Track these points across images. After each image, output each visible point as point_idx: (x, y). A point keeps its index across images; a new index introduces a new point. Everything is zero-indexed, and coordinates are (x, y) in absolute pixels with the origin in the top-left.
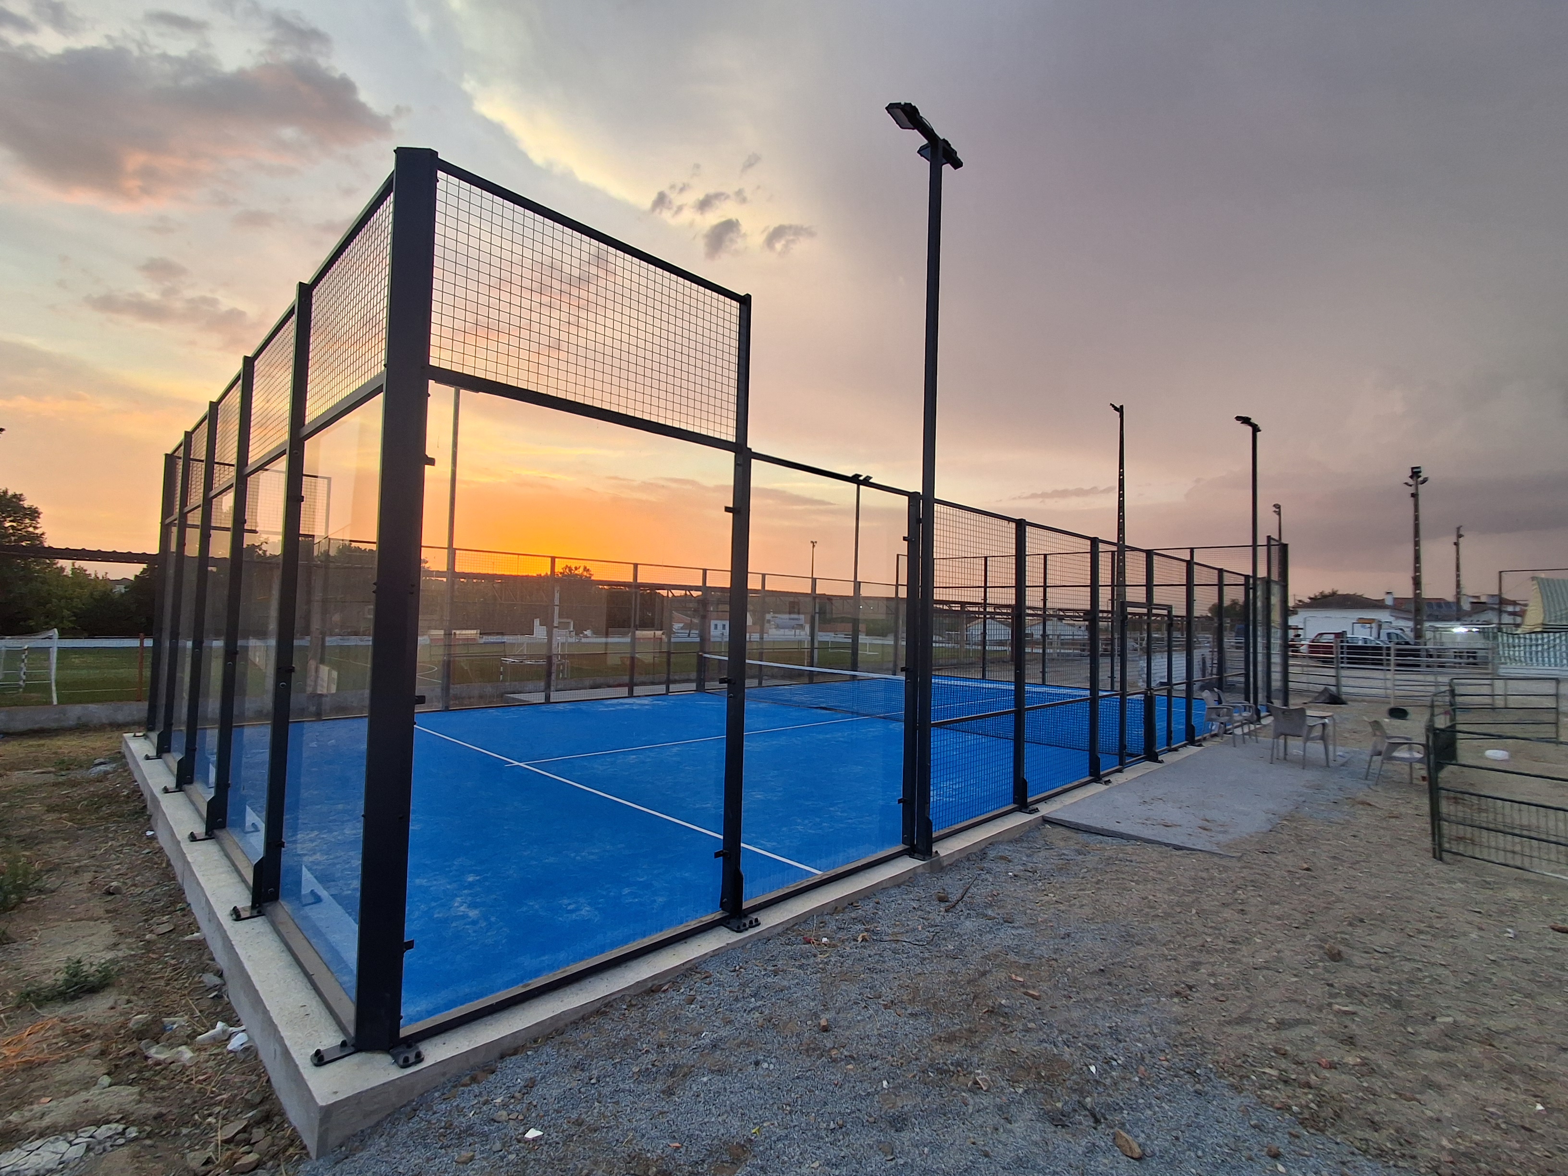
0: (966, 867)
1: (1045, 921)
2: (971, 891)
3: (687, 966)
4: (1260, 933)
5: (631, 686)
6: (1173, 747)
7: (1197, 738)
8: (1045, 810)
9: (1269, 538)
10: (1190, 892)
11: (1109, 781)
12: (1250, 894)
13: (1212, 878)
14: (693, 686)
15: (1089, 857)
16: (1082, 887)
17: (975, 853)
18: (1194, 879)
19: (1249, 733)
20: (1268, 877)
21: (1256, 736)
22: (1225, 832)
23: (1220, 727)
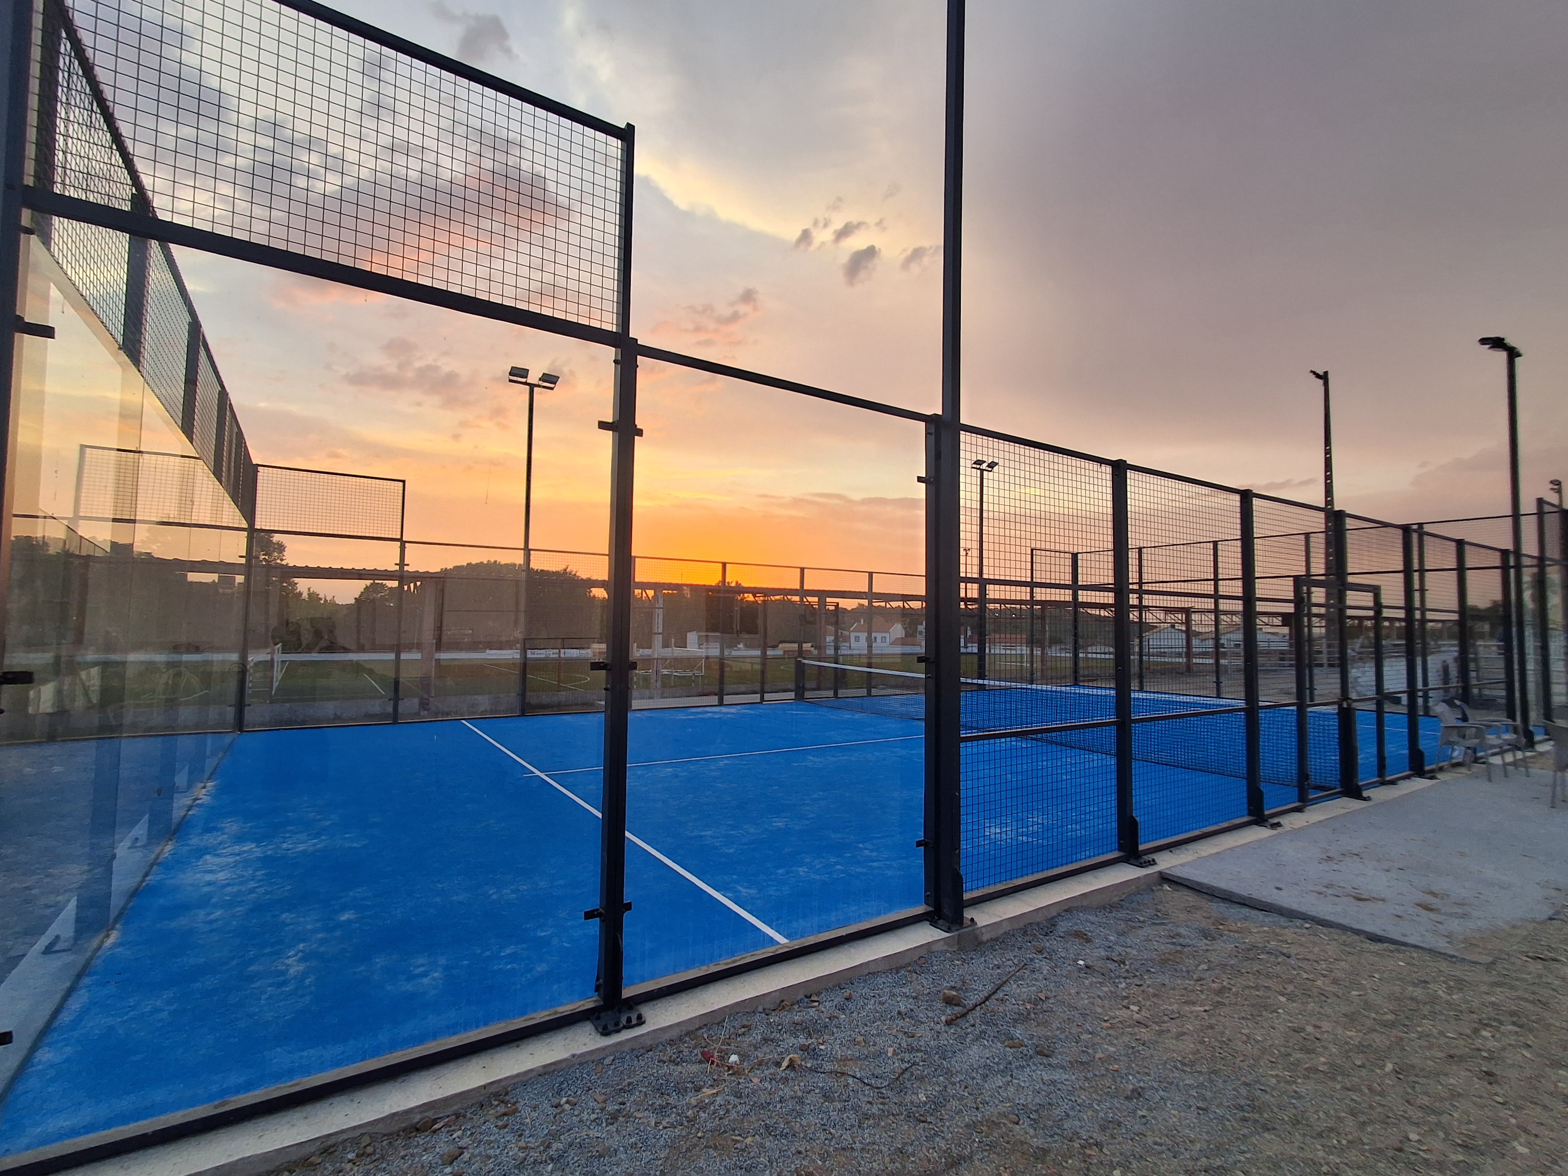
0: (1018, 945)
1: (1110, 1058)
2: (1006, 988)
3: (493, 1089)
4: (1526, 1131)
5: (721, 694)
6: (1388, 778)
7: (1427, 768)
8: (1166, 862)
9: (1540, 502)
10: (1386, 1025)
11: (1278, 825)
12: (1506, 1041)
13: (1434, 999)
14: (792, 695)
15: (1219, 945)
16: (1193, 997)
17: (1038, 924)
18: (1398, 999)
19: (1515, 764)
20: (1545, 1005)
21: (1527, 768)
22: (1464, 916)
23: (1465, 754)
